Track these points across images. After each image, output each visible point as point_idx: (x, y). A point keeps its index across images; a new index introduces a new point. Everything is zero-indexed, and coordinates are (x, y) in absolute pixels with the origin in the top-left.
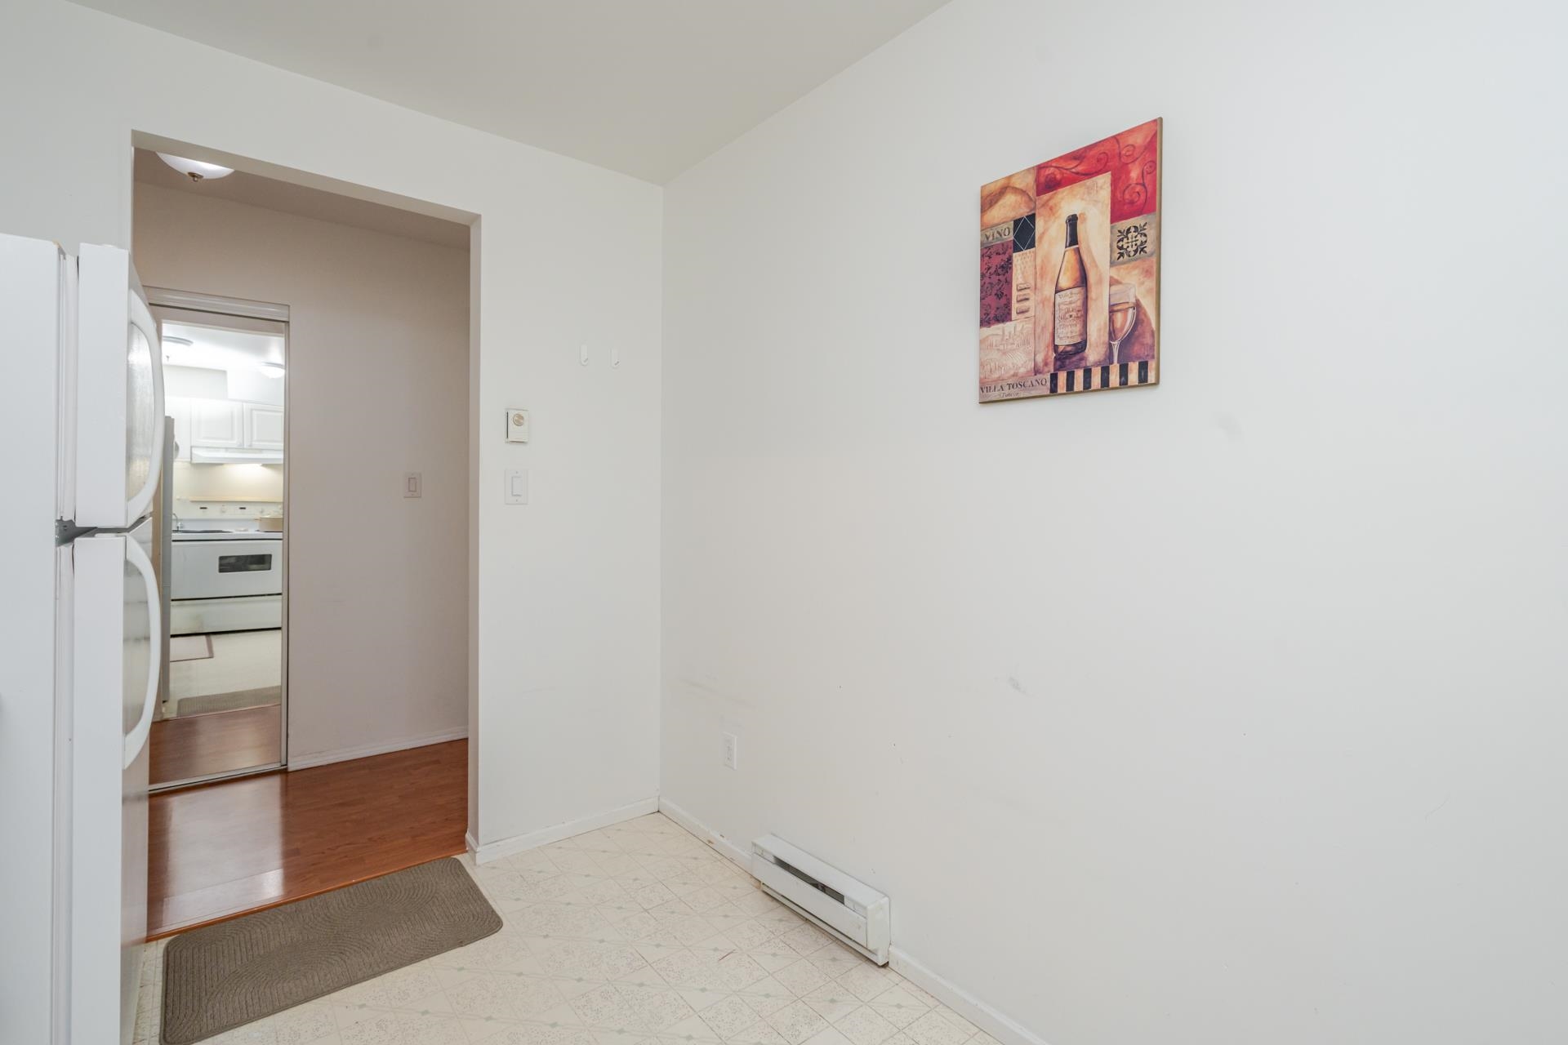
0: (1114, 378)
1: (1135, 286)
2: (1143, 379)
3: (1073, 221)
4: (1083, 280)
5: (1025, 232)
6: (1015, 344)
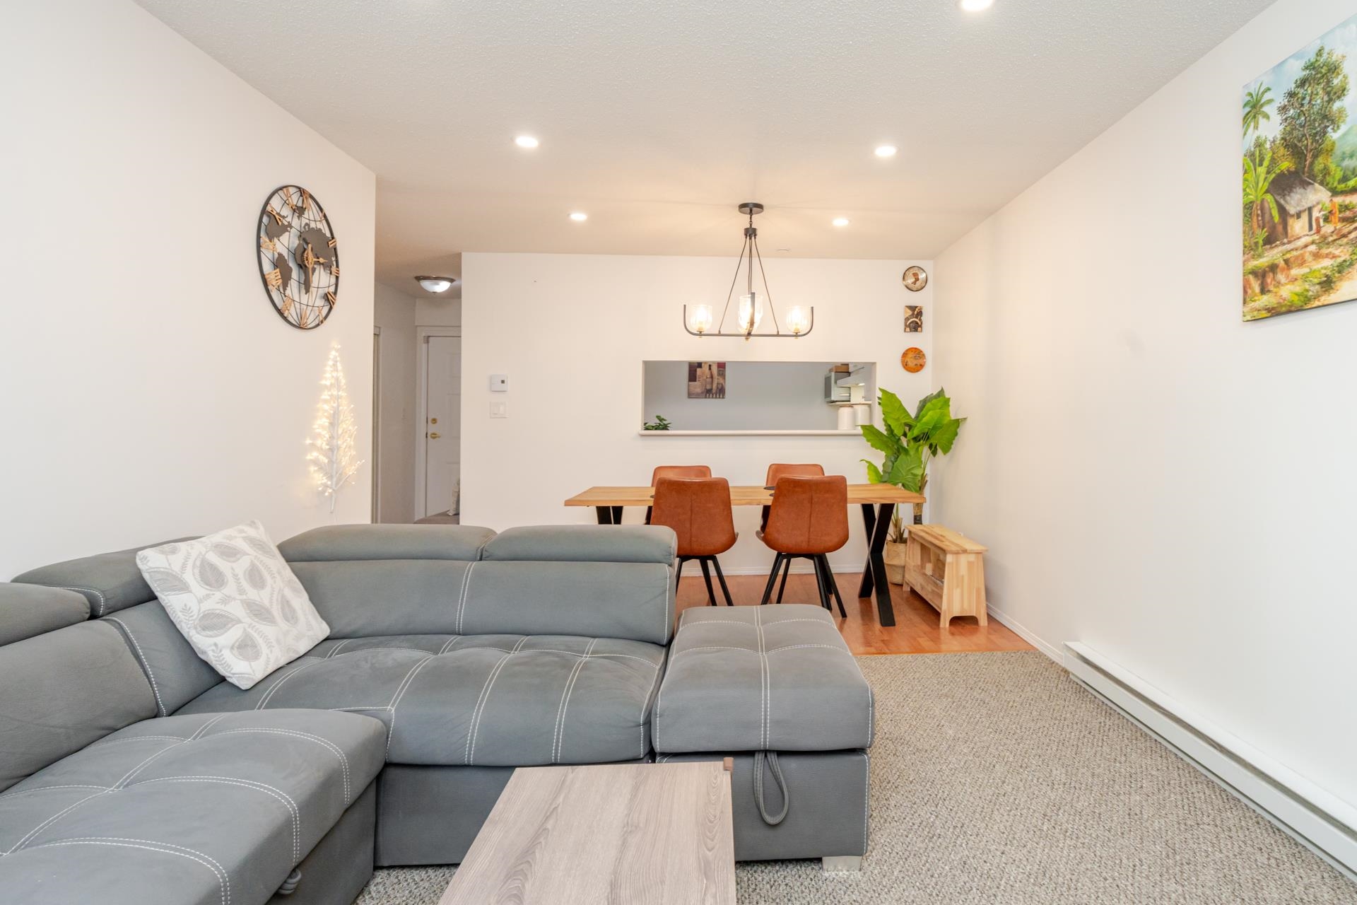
0: (718, 396)
1: (721, 381)
2: (722, 397)
4: (712, 377)
6: (697, 387)
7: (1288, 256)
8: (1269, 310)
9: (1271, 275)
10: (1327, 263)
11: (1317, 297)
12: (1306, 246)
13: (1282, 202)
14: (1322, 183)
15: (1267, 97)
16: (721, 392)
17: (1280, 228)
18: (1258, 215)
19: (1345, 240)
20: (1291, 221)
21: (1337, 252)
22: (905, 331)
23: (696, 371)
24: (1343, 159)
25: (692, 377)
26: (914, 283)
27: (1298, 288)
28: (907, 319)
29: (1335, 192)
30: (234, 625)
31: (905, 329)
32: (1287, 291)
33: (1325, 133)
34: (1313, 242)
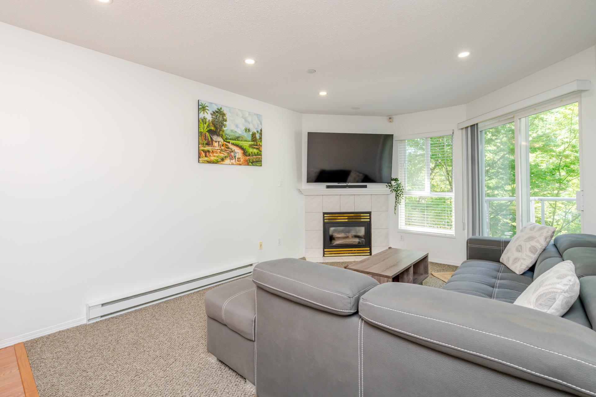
7: (213, 150)
8: (208, 162)
9: (208, 153)
10: (222, 155)
11: (220, 162)
12: (218, 150)
13: (211, 136)
14: (221, 137)
15: (207, 108)
17: (211, 143)
18: (204, 136)
19: (226, 152)
20: (214, 142)
21: (225, 153)
24: (226, 135)
27: (216, 158)
29: (224, 141)
32: (213, 158)
33: (222, 127)
34: (219, 149)
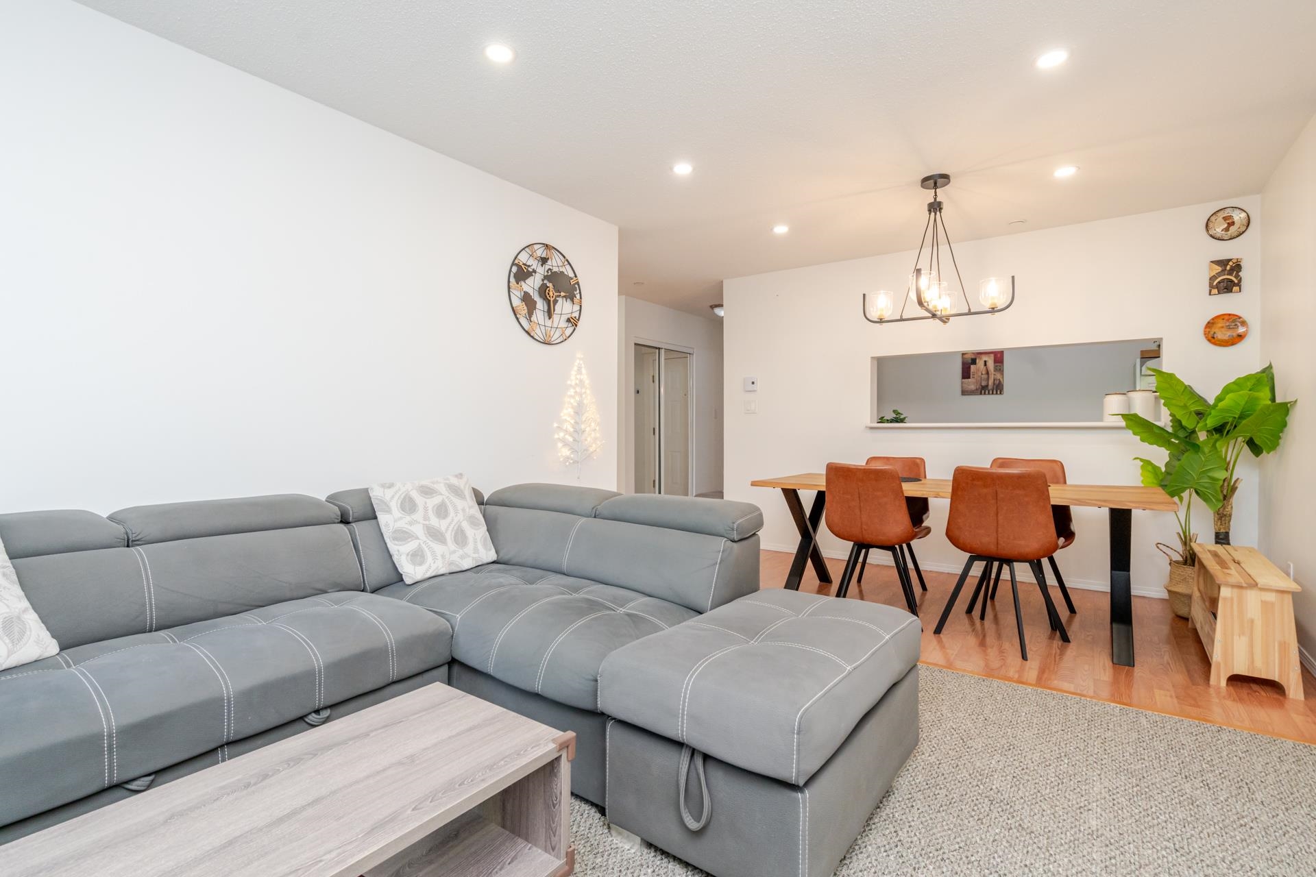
0: (995, 392)
1: (998, 376)
2: (1001, 393)
3: (985, 362)
4: (988, 373)
5: (974, 361)
6: (971, 384)
16: (998, 388)
22: (1210, 294)
23: (970, 367)
25: (966, 374)
26: (1227, 229)
28: (1212, 279)
30: (412, 540)
31: (1210, 291)
